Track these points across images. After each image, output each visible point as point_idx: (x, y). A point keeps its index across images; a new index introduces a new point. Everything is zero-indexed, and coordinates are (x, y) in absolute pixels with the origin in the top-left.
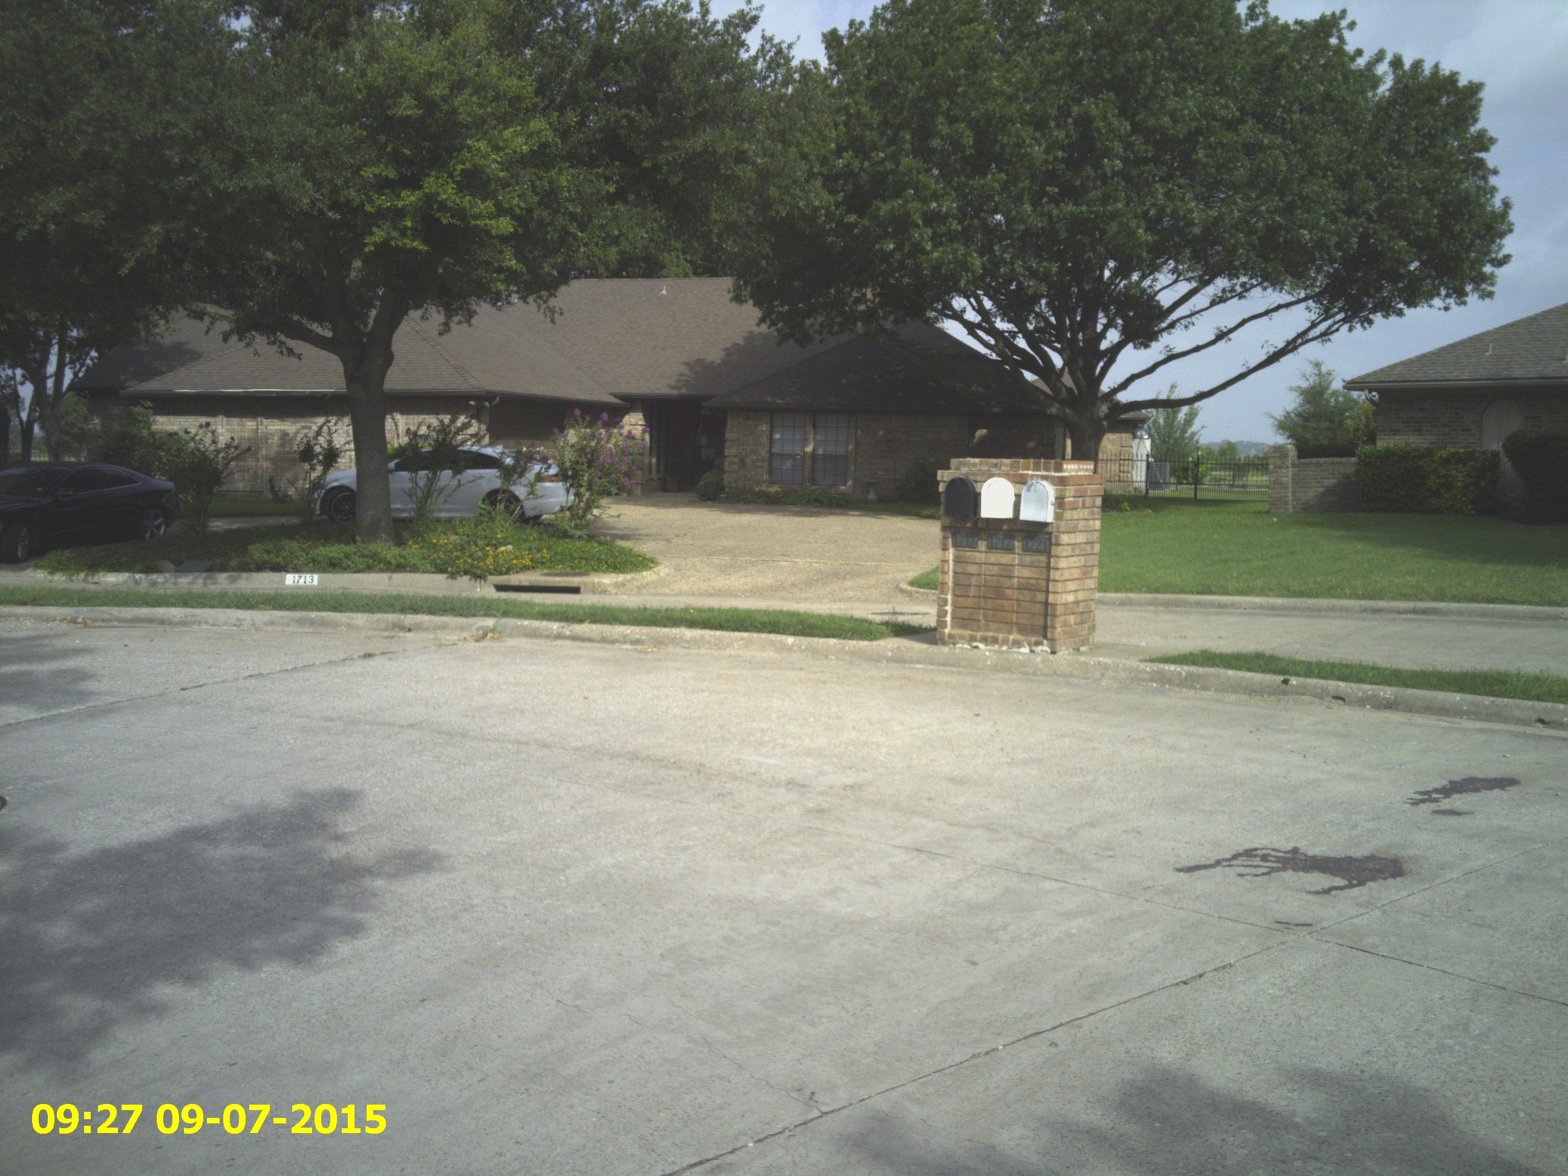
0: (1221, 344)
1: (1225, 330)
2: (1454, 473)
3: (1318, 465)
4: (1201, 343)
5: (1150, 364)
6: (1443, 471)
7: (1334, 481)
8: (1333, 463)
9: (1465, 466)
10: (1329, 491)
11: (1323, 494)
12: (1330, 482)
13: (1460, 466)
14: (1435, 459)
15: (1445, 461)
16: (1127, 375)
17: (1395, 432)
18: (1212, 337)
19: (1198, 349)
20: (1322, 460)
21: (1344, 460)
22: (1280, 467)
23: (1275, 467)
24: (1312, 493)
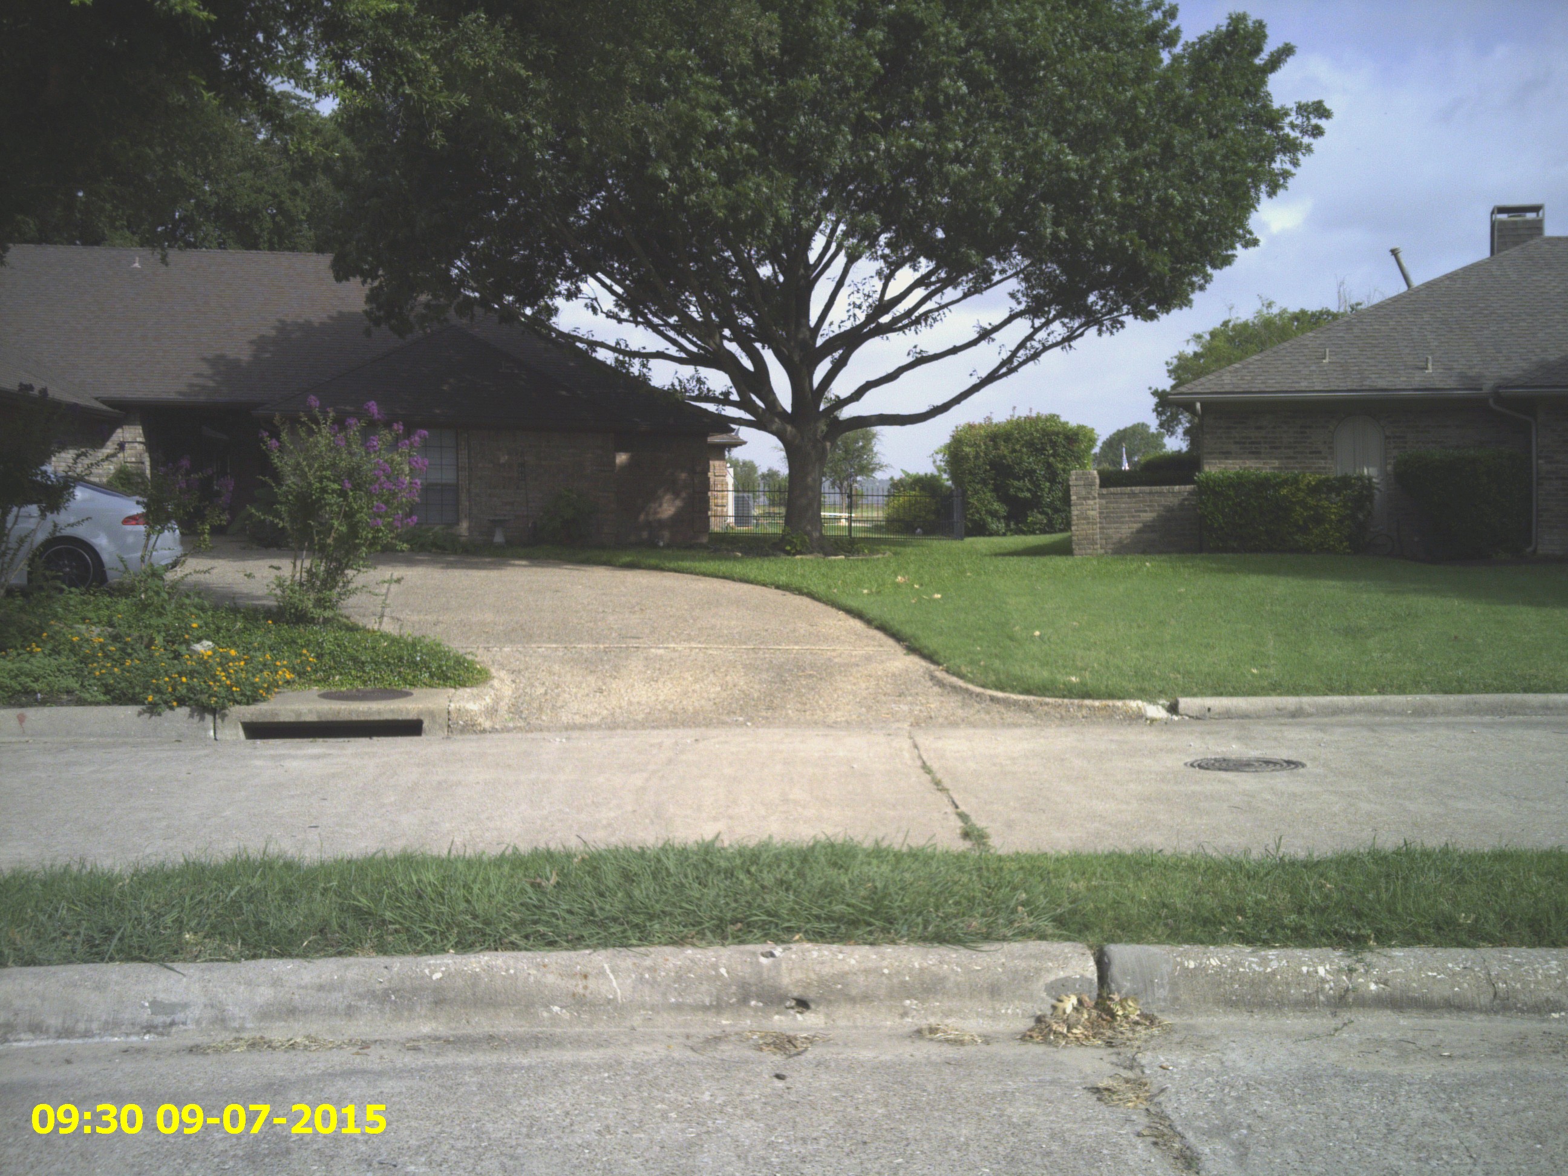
0: (983, 344)
1: (989, 327)
2: (1326, 503)
3: (1133, 495)
4: (959, 344)
5: (891, 369)
6: (1311, 501)
7: (1154, 515)
8: (1151, 493)
9: (1338, 495)
10: (1147, 528)
11: (1139, 531)
12: (1148, 516)
13: (1333, 495)
14: (1302, 486)
15: (1314, 490)
16: (862, 382)
17: (1226, 455)
18: (975, 336)
19: (955, 350)
20: (1137, 489)
21: (1165, 488)
22: (1085, 499)
23: (1079, 498)
24: (1126, 530)
